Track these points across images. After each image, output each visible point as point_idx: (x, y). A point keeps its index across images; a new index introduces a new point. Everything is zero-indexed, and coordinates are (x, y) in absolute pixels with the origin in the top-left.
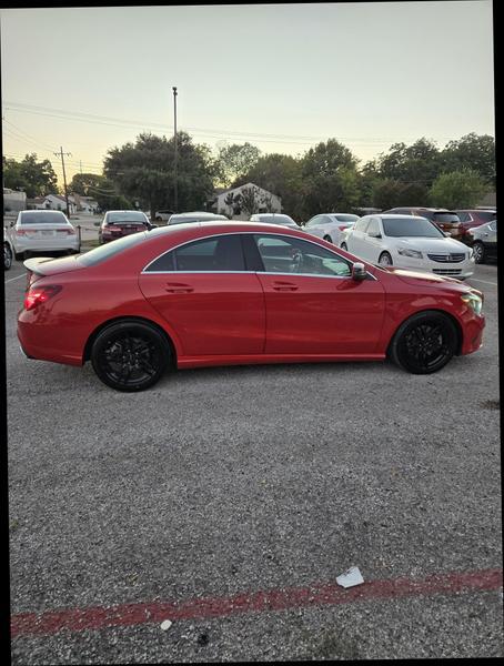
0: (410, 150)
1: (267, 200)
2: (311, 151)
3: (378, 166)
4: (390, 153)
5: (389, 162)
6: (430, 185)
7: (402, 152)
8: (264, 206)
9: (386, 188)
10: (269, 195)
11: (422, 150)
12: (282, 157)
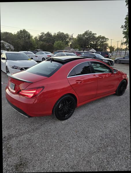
0: (46, 34)
1: (9, 46)
2: (18, 32)
3: (38, 38)
4: (41, 35)
5: (41, 37)
6: (53, 44)
7: (44, 35)
8: (8, 48)
9: (43, 44)
10: (9, 45)
11: (48, 34)
12: (8, 33)
